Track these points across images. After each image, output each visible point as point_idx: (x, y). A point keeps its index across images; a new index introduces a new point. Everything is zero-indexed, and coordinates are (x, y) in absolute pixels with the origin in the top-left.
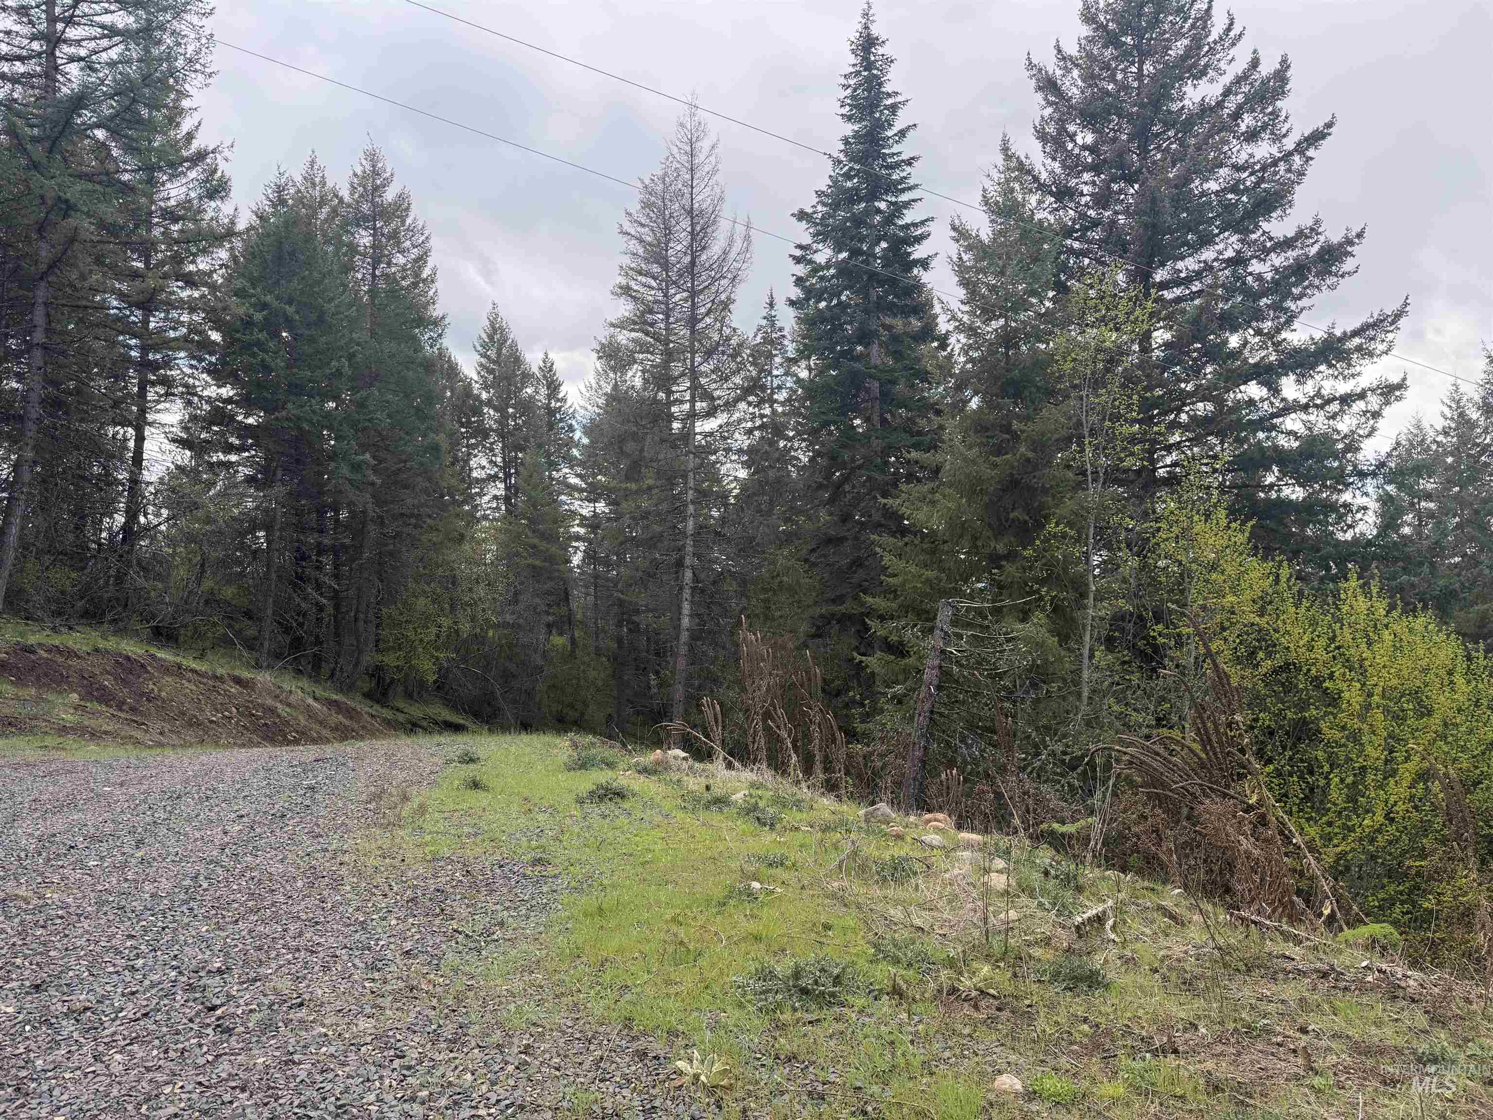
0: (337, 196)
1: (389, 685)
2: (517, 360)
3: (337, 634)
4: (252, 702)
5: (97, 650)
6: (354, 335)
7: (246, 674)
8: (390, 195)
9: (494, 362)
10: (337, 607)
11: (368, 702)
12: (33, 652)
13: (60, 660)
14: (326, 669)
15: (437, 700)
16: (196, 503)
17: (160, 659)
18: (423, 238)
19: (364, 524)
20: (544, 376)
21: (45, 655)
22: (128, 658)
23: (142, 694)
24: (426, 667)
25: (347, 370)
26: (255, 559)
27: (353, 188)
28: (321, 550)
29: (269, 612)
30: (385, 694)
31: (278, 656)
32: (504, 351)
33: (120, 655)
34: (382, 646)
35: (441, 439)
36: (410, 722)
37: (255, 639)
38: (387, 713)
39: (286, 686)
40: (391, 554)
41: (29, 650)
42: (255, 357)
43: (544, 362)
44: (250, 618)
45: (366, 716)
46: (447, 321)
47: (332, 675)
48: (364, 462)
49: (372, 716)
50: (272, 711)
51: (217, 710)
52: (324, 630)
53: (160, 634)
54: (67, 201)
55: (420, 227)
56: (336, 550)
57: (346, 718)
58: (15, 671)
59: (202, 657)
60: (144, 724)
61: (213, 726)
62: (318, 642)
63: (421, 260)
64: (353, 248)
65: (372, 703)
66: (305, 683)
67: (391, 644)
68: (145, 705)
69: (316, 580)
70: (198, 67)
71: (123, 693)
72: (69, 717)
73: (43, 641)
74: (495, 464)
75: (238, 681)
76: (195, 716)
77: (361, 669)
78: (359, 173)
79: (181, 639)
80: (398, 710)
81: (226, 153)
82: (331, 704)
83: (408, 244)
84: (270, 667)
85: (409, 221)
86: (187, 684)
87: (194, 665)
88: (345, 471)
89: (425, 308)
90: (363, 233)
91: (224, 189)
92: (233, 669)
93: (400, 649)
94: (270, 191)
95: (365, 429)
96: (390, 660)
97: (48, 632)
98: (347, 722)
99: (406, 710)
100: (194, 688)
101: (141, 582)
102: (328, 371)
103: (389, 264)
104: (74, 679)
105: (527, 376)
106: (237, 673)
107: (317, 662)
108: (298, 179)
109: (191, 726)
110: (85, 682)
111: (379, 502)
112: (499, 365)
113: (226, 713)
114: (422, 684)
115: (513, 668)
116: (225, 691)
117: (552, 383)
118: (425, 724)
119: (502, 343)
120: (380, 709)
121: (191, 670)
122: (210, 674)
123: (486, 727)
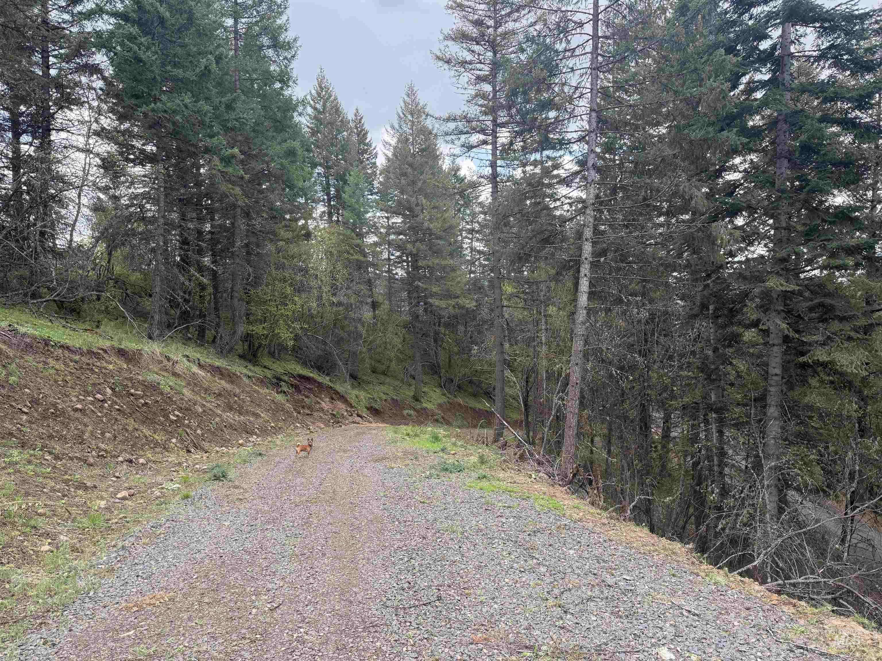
1: (257, 349)
2: (337, 110)
3: (216, 309)
4: (131, 379)
7: (132, 346)
9: (321, 113)
10: (215, 287)
11: (242, 362)
14: (208, 337)
15: (292, 358)
20: (356, 126)
24: (285, 335)
30: (255, 356)
32: (328, 104)
34: (252, 318)
36: (275, 378)
38: (258, 372)
39: (173, 356)
43: (356, 115)
45: (245, 378)
47: (214, 341)
48: (233, 156)
49: (249, 377)
50: (154, 388)
51: (87, 394)
52: (206, 305)
57: (228, 383)
62: (202, 316)
65: (246, 364)
66: (190, 351)
67: (259, 317)
69: (198, 263)
75: (121, 353)
77: (237, 337)
80: (265, 367)
82: (214, 369)
84: (159, 337)
86: (52, 363)
87: (66, 338)
89: (280, 32)
92: (121, 340)
93: (266, 321)
96: (259, 329)
98: (228, 386)
99: (271, 368)
100: (61, 367)
105: (344, 123)
106: (124, 345)
107: (202, 331)
111: (246, 194)
112: (325, 115)
113: (99, 396)
114: (282, 348)
115: (344, 335)
116: (101, 368)
117: (361, 132)
118: (286, 378)
119: (328, 99)
120: (253, 368)
121: (62, 347)
122: (85, 349)
123: (328, 378)
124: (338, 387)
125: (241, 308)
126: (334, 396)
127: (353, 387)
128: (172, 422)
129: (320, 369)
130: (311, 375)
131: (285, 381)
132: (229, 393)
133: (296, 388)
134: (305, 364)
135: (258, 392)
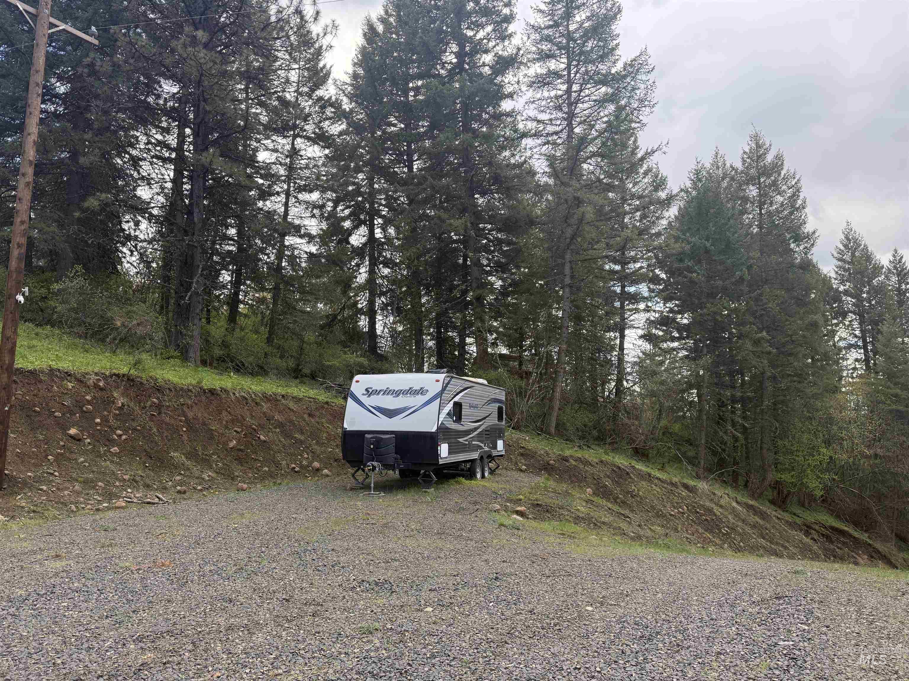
0: (733, 169)
1: (786, 496)
2: (869, 259)
3: (748, 458)
4: (696, 503)
5: (602, 462)
6: (750, 254)
7: (691, 483)
8: (770, 158)
9: (849, 263)
10: (746, 439)
11: (772, 507)
12: (567, 461)
13: (582, 466)
14: (741, 481)
15: (823, 509)
16: (654, 371)
17: (638, 469)
18: (796, 180)
19: (761, 383)
20: (895, 268)
21: (574, 463)
22: (619, 468)
23: (628, 492)
24: (814, 485)
25: (747, 277)
26: (691, 407)
27: (744, 161)
28: (734, 400)
29: (703, 441)
30: (784, 502)
31: (710, 471)
32: (857, 254)
33: (615, 466)
34: (780, 467)
35: (818, 317)
36: (805, 525)
37: (694, 458)
38: (787, 517)
39: (719, 493)
40: (783, 402)
41: (565, 459)
42: (686, 278)
43: (894, 256)
44: (691, 444)
45: (774, 518)
46: (817, 234)
47: (746, 486)
48: (762, 338)
49: (778, 518)
50: (710, 511)
51: (674, 508)
52: (739, 454)
53: (638, 452)
54: (578, 198)
55: (791, 175)
56: (743, 400)
57: (760, 519)
58: (558, 472)
59: (662, 468)
60: (628, 517)
61: (672, 518)
62: (736, 462)
63: (795, 196)
64: (745, 199)
65: (776, 508)
66: (729, 490)
67: (787, 466)
68: (630, 500)
69: (732, 421)
70: (646, 103)
71: (617, 491)
72: (582, 509)
73: (573, 454)
74: (856, 336)
75: (686, 486)
76: (661, 510)
77: (767, 483)
78: (748, 151)
79: (650, 455)
80: (794, 514)
81: (664, 149)
82: (750, 507)
83: (784, 187)
84: (705, 478)
85: (783, 173)
86: (654, 487)
87: (658, 474)
88: (749, 345)
89: (800, 228)
90: (751, 187)
91: (663, 184)
92: (682, 478)
93: (793, 470)
94: (691, 175)
95: (762, 315)
96: (786, 477)
97: (576, 449)
98: (761, 522)
99: (801, 516)
100: (659, 490)
101: (626, 420)
102: (734, 280)
103: (771, 204)
104: (589, 480)
105: (877, 269)
106: (685, 481)
107: (735, 476)
108: (708, 165)
109: (658, 517)
110: (595, 482)
111: (773, 365)
112: (854, 264)
113: (680, 510)
114: (811, 497)
115: (884, 490)
116: (679, 494)
117: (901, 271)
118: (817, 527)
119: (856, 249)
120: (782, 513)
121: (657, 478)
122: (669, 481)
123: (867, 535)
124: (878, 545)
125: (770, 457)
126: (873, 554)
127: (900, 549)
128: (724, 534)
129: (856, 524)
130: (846, 529)
131: (815, 530)
132: (761, 526)
133: (827, 537)
134: (838, 517)
135: (787, 532)
